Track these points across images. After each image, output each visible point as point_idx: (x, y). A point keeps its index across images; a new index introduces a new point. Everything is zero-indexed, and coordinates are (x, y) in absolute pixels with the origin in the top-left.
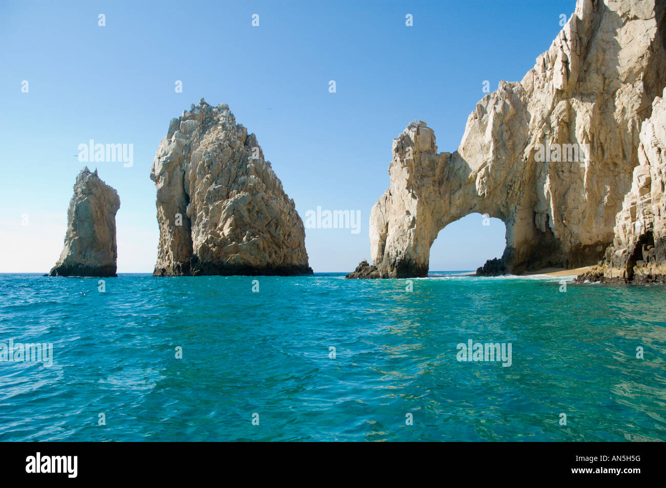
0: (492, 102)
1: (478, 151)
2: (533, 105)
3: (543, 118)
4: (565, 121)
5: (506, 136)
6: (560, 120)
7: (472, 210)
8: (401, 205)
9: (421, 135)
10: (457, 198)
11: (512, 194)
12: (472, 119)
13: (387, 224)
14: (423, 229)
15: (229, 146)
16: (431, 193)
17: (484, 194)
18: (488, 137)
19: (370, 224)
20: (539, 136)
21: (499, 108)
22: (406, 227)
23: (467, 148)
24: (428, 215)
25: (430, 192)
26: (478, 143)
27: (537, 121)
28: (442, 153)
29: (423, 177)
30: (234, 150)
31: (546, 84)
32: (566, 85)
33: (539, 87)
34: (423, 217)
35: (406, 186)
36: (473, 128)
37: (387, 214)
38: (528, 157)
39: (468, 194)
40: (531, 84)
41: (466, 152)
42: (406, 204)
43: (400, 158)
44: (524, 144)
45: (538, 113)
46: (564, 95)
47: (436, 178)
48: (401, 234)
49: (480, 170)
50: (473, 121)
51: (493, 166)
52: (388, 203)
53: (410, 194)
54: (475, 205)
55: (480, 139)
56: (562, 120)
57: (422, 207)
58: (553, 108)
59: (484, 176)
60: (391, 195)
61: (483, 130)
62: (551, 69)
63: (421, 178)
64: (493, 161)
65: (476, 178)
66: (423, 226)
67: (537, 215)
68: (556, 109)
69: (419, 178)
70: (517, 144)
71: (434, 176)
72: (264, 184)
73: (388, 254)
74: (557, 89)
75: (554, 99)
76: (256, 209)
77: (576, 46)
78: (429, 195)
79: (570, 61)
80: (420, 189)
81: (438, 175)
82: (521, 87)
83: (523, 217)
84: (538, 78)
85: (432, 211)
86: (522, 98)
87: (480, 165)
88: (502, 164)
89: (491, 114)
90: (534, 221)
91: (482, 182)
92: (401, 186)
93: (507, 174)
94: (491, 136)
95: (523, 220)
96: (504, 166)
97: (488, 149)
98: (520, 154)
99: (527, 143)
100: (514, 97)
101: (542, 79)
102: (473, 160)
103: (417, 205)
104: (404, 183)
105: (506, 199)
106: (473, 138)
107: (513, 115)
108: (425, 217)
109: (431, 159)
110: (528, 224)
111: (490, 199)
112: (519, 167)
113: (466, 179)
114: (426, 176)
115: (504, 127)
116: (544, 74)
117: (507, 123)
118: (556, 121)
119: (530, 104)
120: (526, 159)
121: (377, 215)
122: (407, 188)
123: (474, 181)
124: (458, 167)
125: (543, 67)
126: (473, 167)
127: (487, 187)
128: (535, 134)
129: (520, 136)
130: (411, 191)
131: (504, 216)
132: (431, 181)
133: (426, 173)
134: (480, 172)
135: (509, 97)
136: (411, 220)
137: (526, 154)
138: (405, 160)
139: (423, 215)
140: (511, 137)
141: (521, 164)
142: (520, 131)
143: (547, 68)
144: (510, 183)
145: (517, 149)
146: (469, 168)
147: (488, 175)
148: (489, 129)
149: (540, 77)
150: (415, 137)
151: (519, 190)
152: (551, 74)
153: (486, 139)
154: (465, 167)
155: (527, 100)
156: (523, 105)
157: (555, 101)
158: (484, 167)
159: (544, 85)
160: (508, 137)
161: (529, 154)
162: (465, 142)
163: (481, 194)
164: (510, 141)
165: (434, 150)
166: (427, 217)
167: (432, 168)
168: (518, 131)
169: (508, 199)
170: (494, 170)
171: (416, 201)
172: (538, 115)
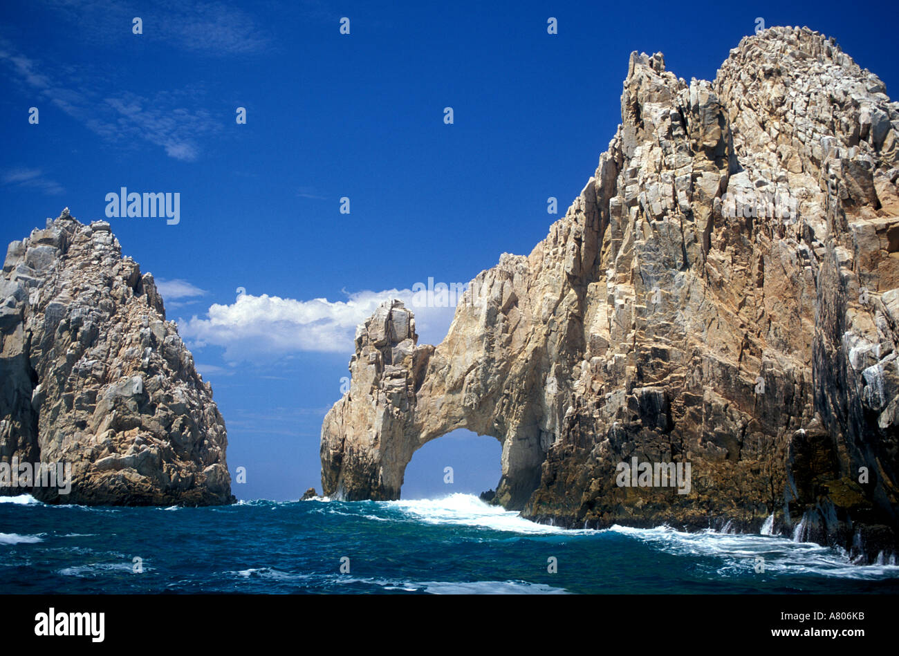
0: (489, 281)
1: (468, 347)
2: (540, 290)
3: (549, 309)
4: (577, 315)
5: (503, 329)
6: (570, 313)
8: (362, 415)
9: (394, 321)
11: (509, 406)
13: (344, 439)
14: (390, 450)
16: (404, 400)
17: (472, 405)
19: (322, 439)
20: (544, 332)
21: (496, 292)
22: (366, 446)
23: (455, 341)
24: (399, 430)
25: (402, 399)
26: (469, 337)
27: (542, 312)
31: (558, 264)
32: (578, 269)
33: (548, 267)
34: (390, 434)
36: (463, 316)
37: (344, 426)
38: (529, 359)
39: (453, 403)
40: (539, 262)
41: (453, 347)
43: (364, 351)
44: (525, 341)
45: (545, 302)
46: (577, 281)
47: (412, 379)
48: (360, 455)
49: (469, 371)
51: (484, 369)
52: (346, 412)
54: (462, 419)
55: (470, 330)
56: (572, 313)
57: (389, 422)
58: (562, 296)
59: (472, 382)
60: (350, 400)
61: (477, 320)
62: (563, 245)
64: (484, 361)
65: (463, 383)
66: (390, 445)
67: (542, 433)
68: (566, 299)
69: (389, 379)
70: (517, 340)
71: (410, 376)
73: (343, 482)
74: (568, 274)
75: (564, 286)
77: (593, 220)
78: (401, 403)
79: (583, 239)
80: (388, 394)
81: (416, 374)
82: (527, 263)
83: (524, 437)
84: (548, 254)
85: (405, 424)
86: (527, 280)
87: (470, 365)
88: (498, 367)
89: (486, 299)
90: (539, 443)
91: (470, 388)
92: (363, 391)
93: (503, 379)
94: (484, 329)
95: (523, 441)
96: (499, 368)
97: (480, 345)
98: (519, 353)
99: (530, 340)
100: (517, 277)
101: (553, 256)
102: (460, 358)
103: (383, 417)
104: (368, 385)
105: (501, 412)
106: (463, 328)
107: (514, 301)
108: (394, 432)
109: (406, 354)
110: (530, 446)
111: (481, 411)
112: (518, 371)
113: (451, 384)
114: (398, 377)
115: (501, 316)
116: (555, 249)
117: (505, 311)
118: (565, 314)
119: (536, 288)
120: (527, 361)
121: (331, 427)
122: (371, 393)
123: (461, 387)
124: (441, 366)
125: (555, 240)
126: (460, 367)
127: (476, 396)
128: (540, 329)
129: (521, 330)
130: (376, 397)
131: (499, 433)
132: (404, 384)
133: (399, 372)
134: (469, 375)
135: (510, 277)
136: (374, 437)
137: (527, 354)
138: (371, 354)
139: (390, 430)
140: (510, 330)
141: (522, 367)
142: (521, 323)
143: (560, 243)
144: (506, 391)
145: (516, 346)
146: (456, 368)
147: (478, 380)
148: (483, 319)
149: (551, 254)
150: (387, 322)
151: (517, 400)
152: (564, 253)
153: (478, 332)
154: (450, 367)
155: (533, 282)
156: (528, 289)
157: (565, 288)
158: (474, 370)
159: (554, 264)
160: (506, 330)
161: (531, 356)
162: (452, 334)
163: (468, 404)
164: (508, 335)
165: (412, 341)
166: (396, 433)
167: (407, 366)
168: (519, 322)
169: (504, 413)
170: (486, 374)
171: (381, 411)
172: (544, 306)
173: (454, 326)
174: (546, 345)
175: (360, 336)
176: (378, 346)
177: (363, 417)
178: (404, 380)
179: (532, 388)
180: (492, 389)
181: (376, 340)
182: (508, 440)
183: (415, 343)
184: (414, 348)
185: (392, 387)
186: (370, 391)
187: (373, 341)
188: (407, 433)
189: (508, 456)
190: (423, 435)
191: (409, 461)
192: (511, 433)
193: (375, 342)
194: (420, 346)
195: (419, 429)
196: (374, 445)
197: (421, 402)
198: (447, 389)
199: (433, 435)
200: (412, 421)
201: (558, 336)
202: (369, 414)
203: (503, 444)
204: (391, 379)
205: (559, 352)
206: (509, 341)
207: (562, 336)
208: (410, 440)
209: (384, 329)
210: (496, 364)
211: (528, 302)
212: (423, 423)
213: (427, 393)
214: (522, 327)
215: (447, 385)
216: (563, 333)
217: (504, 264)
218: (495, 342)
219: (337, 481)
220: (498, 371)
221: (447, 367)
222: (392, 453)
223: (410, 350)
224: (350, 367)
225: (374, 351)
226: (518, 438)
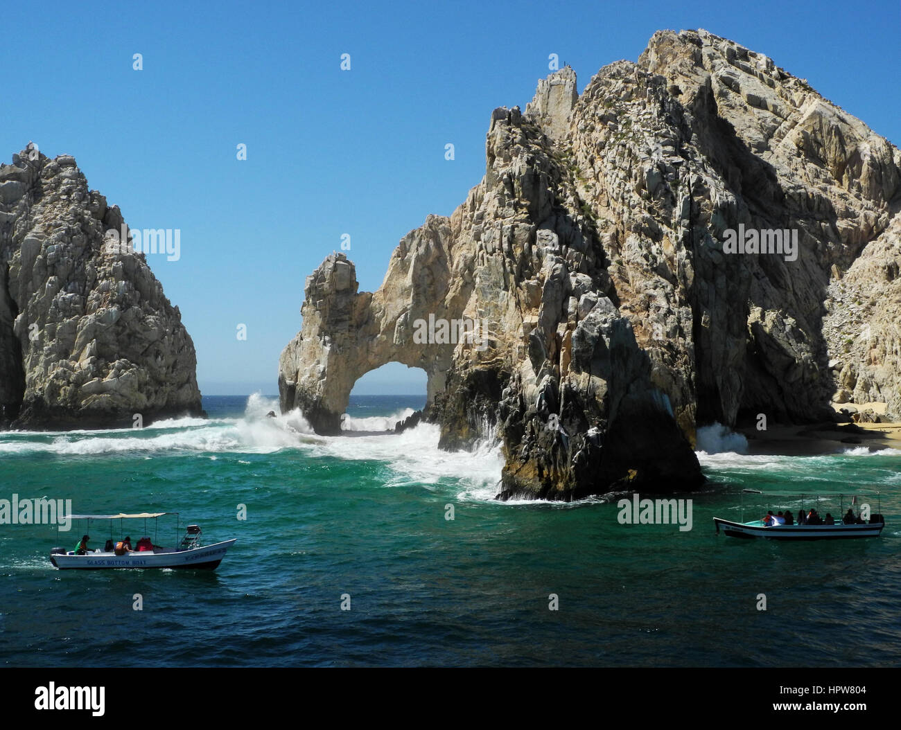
0: (415, 242)
1: (398, 295)
2: (458, 248)
3: (465, 265)
5: (427, 281)
7: (391, 359)
8: (312, 352)
9: (338, 272)
10: (375, 345)
12: (395, 257)
13: (297, 372)
14: (335, 380)
15: (83, 231)
16: (346, 339)
18: (408, 281)
20: (461, 283)
21: (422, 250)
22: (315, 379)
23: (388, 289)
24: (342, 365)
25: (344, 339)
26: (399, 286)
27: (460, 267)
28: (362, 293)
29: (337, 322)
30: (90, 236)
33: (465, 229)
34: (335, 367)
35: (317, 332)
36: (395, 268)
37: (297, 361)
39: (386, 341)
40: (458, 223)
41: (387, 295)
42: (317, 352)
43: (313, 300)
44: (445, 291)
45: (462, 258)
47: (353, 322)
48: (310, 385)
49: (399, 317)
51: (412, 313)
52: (299, 349)
53: (322, 341)
54: (394, 354)
55: (401, 280)
57: (334, 356)
59: (403, 324)
60: (302, 339)
61: (406, 272)
63: (336, 323)
64: (412, 307)
65: (395, 325)
66: (335, 377)
69: (333, 323)
70: (439, 289)
71: (351, 319)
72: (137, 292)
76: (128, 331)
78: (344, 342)
80: (333, 335)
81: (356, 317)
82: (448, 224)
84: (466, 217)
85: (347, 359)
86: (448, 239)
87: (400, 310)
89: (414, 255)
92: (312, 332)
94: (411, 281)
97: (408, 295)
102: (392, 304)
103: (328, 355)
104: (316, 330)
105: (426, 348)
106: (395, 279)
108: (338, 367)
111: (410, 347)
114: (343, 320)
119: (456, 245)
122: (319, 335)
123: (393, 328)
124: (378, 310)
126: (393, 311)
130: (323, 338)
134: (399, 319)
135: (434, 236)
136: (321, 371)
138: (318, 302)
139: (335, 365)
146: (389, 312)
147: (406, 323)
150: (331, 275)
154: (384, 311)
155: (453, 241)
156: (450, 246)
158: (404, 314)
159: (471, 225)
162: (386, 283)
163: (399, 343)
166: (340, 367)
167: (349, 311)
169: (428, 349)
171: (328, 348)
172: (461, 261)
175: (309, 287)
176: (323, 295)
177: (313, 354)
196: (320, 379)
211: (448, 258)
215: (381, 327)
217: (429, 224)
221: (382, 311)
222: (337, 383)
224: (302, 312)
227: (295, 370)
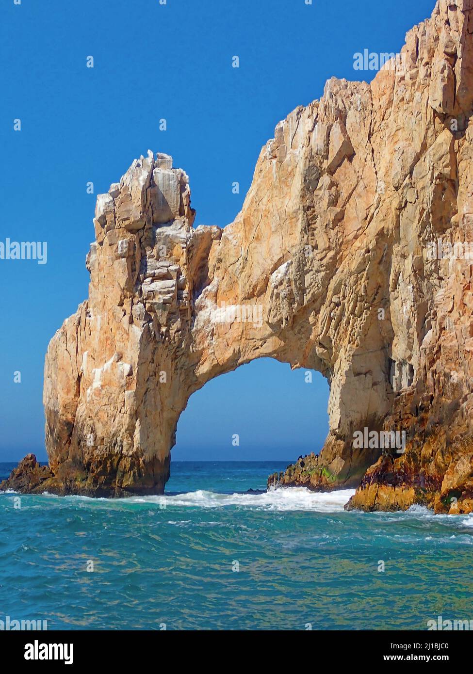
0: (306, 124)
1: (273, 229)
2: (389, 137)
6: (436, 172)
8: (107, 339)
11: (340, 320)
13: (79, 378)
14: (152, 392)
16: (173, 313)
17: (281, 321)
19: (45, 376)
20: (395, 204)
23: (253, 219)
26: (275, 212)
31: (418, 94)
32: (450, 102)
33: (402, 100)
34: (152, 367)
37: (79, 357)
38: (371, 248)
40: (388, 92)
41: (250, 229)
44: (366, 219)
45: (396, 156)
46: (448, 121)
48: (105, 401)
49: (275, 267)
50: (267, 162)
52: (83, 333)
53: (127, 318)
54: (266, 341)
55: (277, 201)
56: (440, 173)
57: (151, 346)
58: (424, 147)
59: (281, 283)
60: (88, 316)
62: (427, 63)
65: (267, 285)
66: (150, 385)
67: (393, 363)
68: (430, 151)
70: (352, 216)
73: (79, 443)
74: (434, 110)
75: (428, 129)
79: (458, 55)
80: (148, 305)
81: (192, 273)
82: (368, 95)
83: (364, 371)
84: (403, 78)
85: (175, 352)
86: (368, 121)
88: (321, 260)
89: (302, 153)
90: (389, 380)
91: (278, 295)
92: (108, 301)
93: (328, 278)
94: (298, 200)
95: (363, 376)
96: (325, 262)
98: (356, 237)
99: (372, 218)
100: (352, 117)
101: (410, 82)
102: (261, 248)
104: (115, 294)
105: (327, 332)
106: (265, 200)
107: (348, 154)
109: (176, 241)
110: (374, 384)
111: (296, 330)
112: (354, 266)
113: (248, 287)
114: (165, 277)
115: (325, 180)
116: (414, 71)
117: (331, 171)
118: (429, 176)
119: (382, 134)
120: (368, 251)
121: (60, 358)
122: (121, 304)
123: (263, 291)
124: (233, 260)
125: (415, 56)
126: (261, 261)
127: (287, 308)
128: (388, 200)
129: (359, 200)
130: (128, 311)
131: (325, 364)
132: (173, 288)
133: (164, 271)
134: (274, 274)
135: (341, 116)
136: (126, 373)
137: (368, 240)
138: (120, 242)
139: (152, 360)
140: (341, 201)
141: (360, 260)
142: (360, 188)
143: (422, 59)
144: (335, 299)
145: (352, 226)
146: (255, 263)
147: (289, 281)
148: (297, 183)
149: (407, 78)
150: (144, 192)
151: (352, 313)
152: (428, 75)
153: (290, 204)
154: (246, 260)
155: (378, 124)
156: (370, 135)
157: (430, 132)
158: (285, 264)
159: (412, 95)
160: (333, 202)
161: (374, 242)
162: (249, 208)
163: (276, 320)
164: (338, 209)
165: (186, 219)
167: (178, 261)
168: (354, 189)
169: (331, 332)
170: (302, 271)
171: (137, 331)
172: (395, 161)
173: (251, 195)
174: (398, 226)
175: (102, 213)
176: (130, 230)
177: (109, 342)
178: (173, 282)
179: (377, 293)
180: (313, 295)
181: (128, 219)
182: (338, 376)
183: (191, 224)
184: (188, 231)
185: (152, 294)
186: (118, 301)
187: (125, 220)
188: (179, 366)
189: (338, 401)
190: (204, 369)
191: (184, 409)
192: (342, 365)
193: (127, 222)
194: (199, 227)
195: (198, 358)
196: (127, 386)
197: (202, 315)
198: (240, 297)
199: (219, 370)
200: (187, 347)
201: (418, 211)
202: (118, 337)
203: (329, 383)
204: (152, 281)
205: (419, 236)
206: (339, 218)
207: (423, 209)
208: (183, 376)
209: (140, 202)
210: (318, 257)
211: (369, 157)
212: (203, 349)
213: (209, 302)
214: (360, 196)
215: (241, 290)
216: (425, 206)
217: (331, 96)
218: (318, 220)
219: (69, 442)
220: (321, 266)
221: (241, 261)
222: (155, 398)
223: (183, 234)
224: (88, 262)
225: (124, 237)
226: (355, 373)
227: (76, 375)
